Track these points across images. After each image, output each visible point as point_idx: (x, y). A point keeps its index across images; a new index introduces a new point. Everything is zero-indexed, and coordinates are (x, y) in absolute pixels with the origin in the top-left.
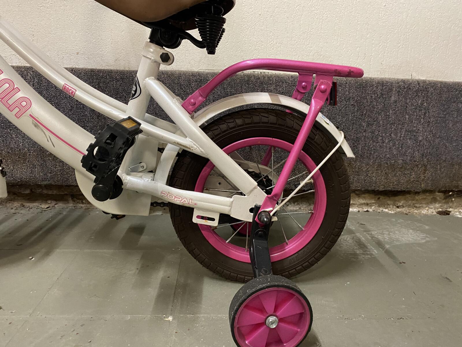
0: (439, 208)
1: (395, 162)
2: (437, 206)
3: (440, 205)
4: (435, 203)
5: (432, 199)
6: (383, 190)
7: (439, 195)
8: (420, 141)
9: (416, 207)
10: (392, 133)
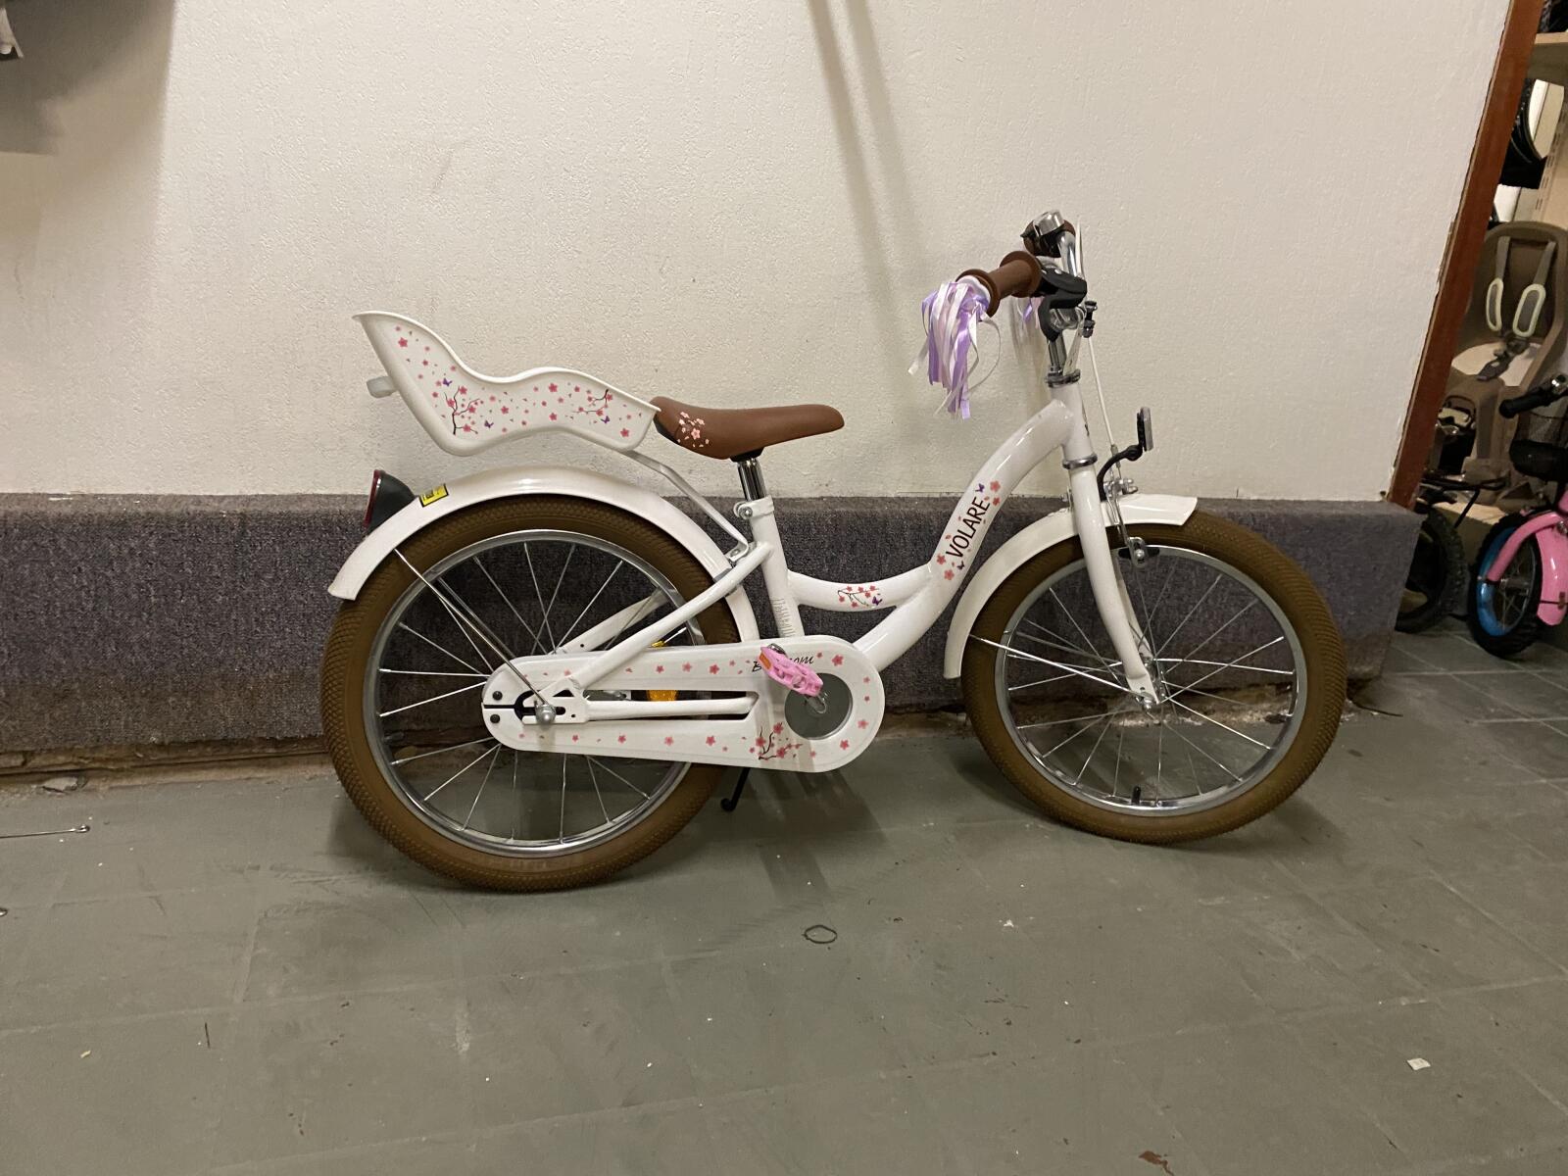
2: (1266, 707)
3: (1269, 705)
4: (1262, 702)
5: (1257, 697)
7: (1268, 691)
9: (1233, 711)
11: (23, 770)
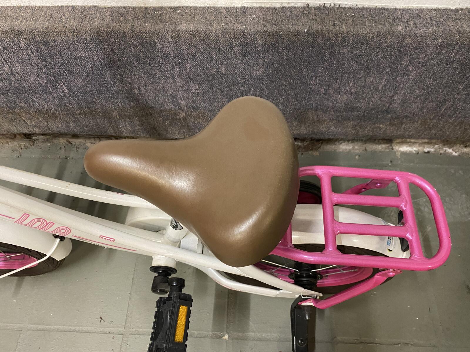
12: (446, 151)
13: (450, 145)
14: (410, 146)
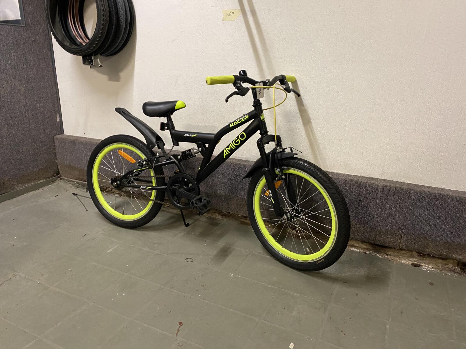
0: (415, 262)
1: (381, 229)
2: (415, 260)
4: (413, 258)
5: (411, 255)
6: (374, 243)
7: (415, 254)
8: (397, 220)
9: (400, 258)
10: (378, 213)
11: (111, 191)
12: (375, 255)
13: (378, 252)
14: (356, 249)
